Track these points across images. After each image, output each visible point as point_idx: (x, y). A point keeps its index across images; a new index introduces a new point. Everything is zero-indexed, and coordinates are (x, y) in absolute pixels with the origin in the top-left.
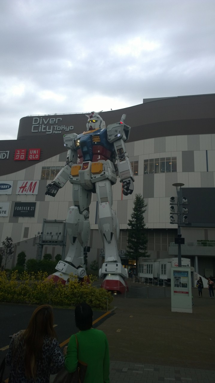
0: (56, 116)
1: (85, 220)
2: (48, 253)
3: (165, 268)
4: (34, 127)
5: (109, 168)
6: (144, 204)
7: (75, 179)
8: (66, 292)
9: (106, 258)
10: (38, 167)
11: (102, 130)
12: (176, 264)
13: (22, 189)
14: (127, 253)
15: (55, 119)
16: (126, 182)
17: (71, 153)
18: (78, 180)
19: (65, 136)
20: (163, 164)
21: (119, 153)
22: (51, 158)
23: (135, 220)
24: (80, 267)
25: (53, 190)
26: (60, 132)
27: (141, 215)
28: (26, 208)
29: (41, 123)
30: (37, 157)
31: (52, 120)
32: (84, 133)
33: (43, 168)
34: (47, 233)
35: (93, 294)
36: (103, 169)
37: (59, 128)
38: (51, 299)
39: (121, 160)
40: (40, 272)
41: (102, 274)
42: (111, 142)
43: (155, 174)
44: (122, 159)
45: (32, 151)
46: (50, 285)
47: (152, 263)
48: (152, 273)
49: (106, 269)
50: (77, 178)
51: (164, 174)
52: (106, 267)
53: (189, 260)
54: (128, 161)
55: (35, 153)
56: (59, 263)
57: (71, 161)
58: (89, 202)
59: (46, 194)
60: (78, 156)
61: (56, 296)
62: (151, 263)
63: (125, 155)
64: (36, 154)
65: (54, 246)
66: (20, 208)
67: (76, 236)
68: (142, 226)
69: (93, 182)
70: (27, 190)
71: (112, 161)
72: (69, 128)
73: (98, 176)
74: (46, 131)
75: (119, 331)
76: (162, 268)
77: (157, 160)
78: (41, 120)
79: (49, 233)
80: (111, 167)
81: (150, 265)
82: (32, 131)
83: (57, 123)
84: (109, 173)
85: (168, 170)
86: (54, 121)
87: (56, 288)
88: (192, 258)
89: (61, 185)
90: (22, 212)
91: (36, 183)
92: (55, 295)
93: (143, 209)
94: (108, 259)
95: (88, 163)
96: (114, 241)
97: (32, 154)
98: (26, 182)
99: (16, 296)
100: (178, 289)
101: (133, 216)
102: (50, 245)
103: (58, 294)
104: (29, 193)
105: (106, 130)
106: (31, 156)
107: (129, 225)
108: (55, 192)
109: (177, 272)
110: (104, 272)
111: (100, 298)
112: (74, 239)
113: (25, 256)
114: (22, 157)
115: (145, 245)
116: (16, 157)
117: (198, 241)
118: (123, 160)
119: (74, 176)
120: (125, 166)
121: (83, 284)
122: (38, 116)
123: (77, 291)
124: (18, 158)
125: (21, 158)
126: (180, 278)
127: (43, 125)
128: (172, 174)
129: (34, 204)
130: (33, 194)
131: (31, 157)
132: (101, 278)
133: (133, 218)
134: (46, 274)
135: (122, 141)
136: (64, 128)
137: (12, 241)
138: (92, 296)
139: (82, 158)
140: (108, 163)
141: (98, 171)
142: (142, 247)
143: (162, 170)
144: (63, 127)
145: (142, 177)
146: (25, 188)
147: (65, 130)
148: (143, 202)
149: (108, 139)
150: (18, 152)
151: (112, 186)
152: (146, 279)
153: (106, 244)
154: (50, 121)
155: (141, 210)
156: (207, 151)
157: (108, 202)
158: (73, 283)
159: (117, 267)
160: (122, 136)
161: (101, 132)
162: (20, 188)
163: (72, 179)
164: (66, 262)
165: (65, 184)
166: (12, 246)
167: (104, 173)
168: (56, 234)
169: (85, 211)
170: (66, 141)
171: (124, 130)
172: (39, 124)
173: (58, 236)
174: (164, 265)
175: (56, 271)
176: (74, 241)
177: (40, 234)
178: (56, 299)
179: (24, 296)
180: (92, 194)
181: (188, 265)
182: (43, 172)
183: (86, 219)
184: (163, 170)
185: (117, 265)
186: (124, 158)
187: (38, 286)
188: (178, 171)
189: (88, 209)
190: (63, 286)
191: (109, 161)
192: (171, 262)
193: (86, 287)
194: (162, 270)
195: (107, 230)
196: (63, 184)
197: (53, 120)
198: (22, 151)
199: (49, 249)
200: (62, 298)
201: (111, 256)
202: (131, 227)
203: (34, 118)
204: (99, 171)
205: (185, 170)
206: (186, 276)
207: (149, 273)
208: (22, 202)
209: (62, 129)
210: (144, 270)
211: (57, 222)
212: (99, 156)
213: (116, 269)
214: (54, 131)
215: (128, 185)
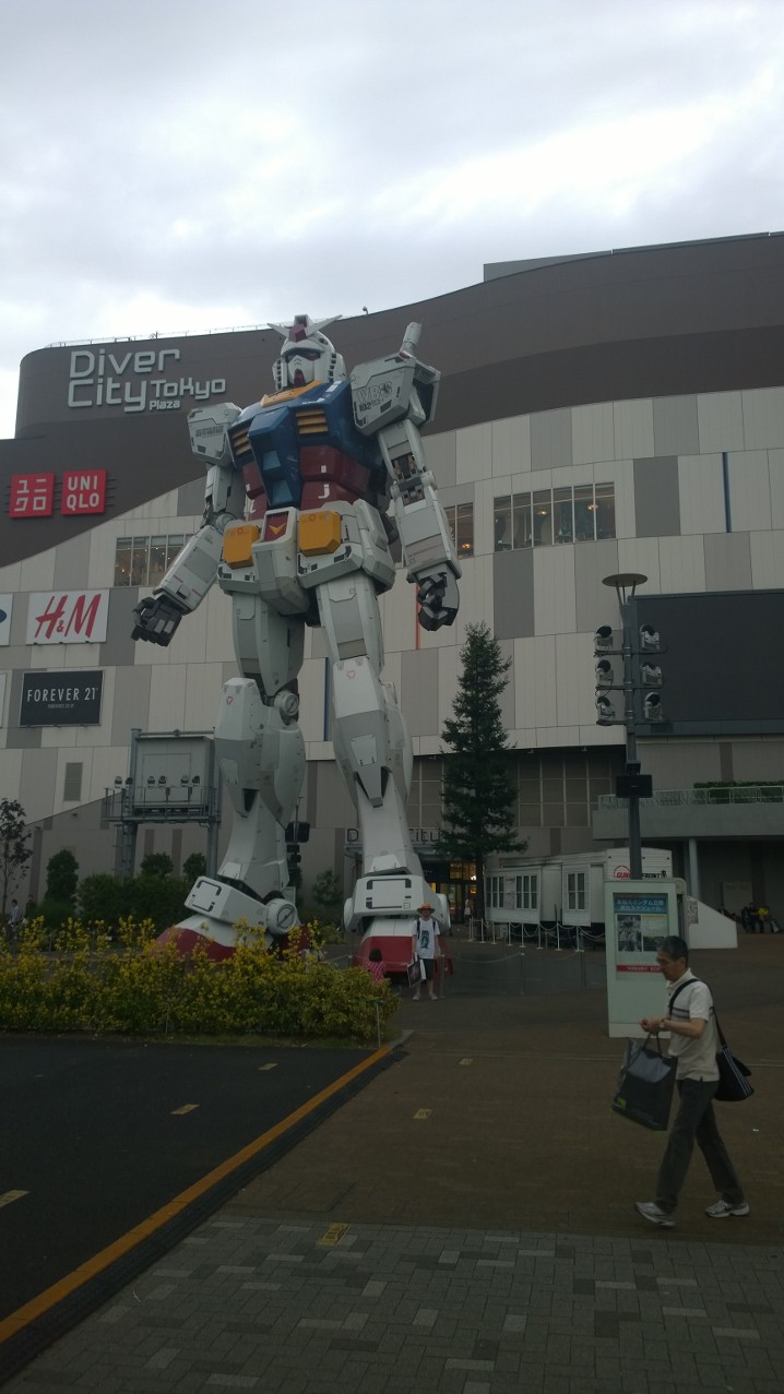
0: (156, 344)
1: (284, 728)
2: (157, 850)
3: (581, 886)
4: (76, 386)
5: (363, 532)
6: (497, 662)
7: (238, 576)
8: (226, 988)
9: (366, 861)
10: (103, 539)
11: (332, 388)
12: (619, 871)
13: (46, 624)
14: (444, 841)
15: (152, 354)
16: (428, 578)
17: (221, 480)
18: (251, 580)
19: (193, 415)
20: (564, 510)
21: (399, 473)
22: (146, 505)
23: (470, 719)
24: (274, 895)
25: (162, 622)
26: (177, 404)
27: (489, 703)
28: (68, 694)
29: (101, 372)
30: (95, 501)
31: (142, 358)
32: (265, 400)
33: (121, 543)
34: (147, 778)
35: (323, 989)
36: (344, 536)
37: (171, 389)
38: (173, 1016)
39: (409, 500)
40: (125, 920)
41: (354, 916)
42: (367, 433)
43: (534, 550)
44: (413, 494)
45: (76, 479)
46: (167, 964)
47: (538, 873)
48: (534, 906)
49: (371, 899)
50: (247, 571)
51: (568, 549)
52: (369, 893)
53: (668, 853)
54: (436, 503)
55: (88, 488)
56: (198, 886)
57: (223, 511)
58: (296, 661)
59: (137, 634)
60: (248, 488)
61: (188, 1003)
62: (529, 873)
63: (423, 479)
64: (92, 490)
65: (178, 826)
66: (45, 695)
67: (254, 787)
68: (496, 742)
69: (306, 587)
70: (65, 625)
71: (373, 503)
72: (210, 387)
73: (325, 562)
74: (123, 401)
75: (421, 1114)
76: (571, 887)
77: (542, 495)
78: (102, 358)
79: (157, 779)
80: (372, 527)
81: (527, 878)
82: (71, 403)
83: (161, 368)
84: (365, 548)
85: (585, 534)
86: (152, 361)
87: (189, 976)
88: (677, 846)
89: (190, 603)
90: (52, 706)
91: (97, 600)
92: (186, 1000)
93: (496, 679)
94: (375, 862)
95: (287, 513)
96: (392, 799)
97: (77, 492)
98: (58, 597)
99: (43, 1010)
100: (630, 958)
101: (458, 704)
102: (162, 822)
103: (197, 996)
104: (73, 636)
105: (349, 388)
106: (72, 499)
107: (447, 738)
108: (168, 630)
109: (627, 899)
110: (362, 909)
111: (352, 1004)
112: (249, 797)
113: (76, 866)
114: (41, 504)
115: (506, 808)
116: (18, 503)
117: (696, 786)
118: (415, 499)
119: (234, 566)
120: (422, 520)
121: (287, 955)
122: (89, 343)
123: (265, 982)
124: (23, 509)
125: (35, 508)
126: (638, 918)
127: (110, 380)
128: (596, 546)
129: (95, 679)
130: (90, 640)
131: (71, 503)
132: (354, 931)
133: (459, 712)
134: (147, 926)
135: (409, 425)
136: (190, 386)
137: (21, 813)
138: (321, 996)
139: (264, 497)
140: (361, 512)
141: (324, 544)
142: (497, 815)
143: (561, 533)
144: (186, 383)
145: (489, 560)
146: (59, 620)
147: (195, 394)
148: (496, 654)
149: (358, 421)
150: (21, 487)
151: (380, 597)
152: (516, 928)
153: (366, 809)
154: (137, 363)
155: (489, 684)
156: (724, 454)
157: (364, 658)
158: (250, 954)
159: (409, 891)
160: (410, 406)
161: (328, 396)
162: (41, 620)
163: (229, 576)
164: (224, 880)
165: (202, 597)
166: (24, 834)
167: (349, 550)
168: (183, 781)
169: (282, 693)
170: (199, 434)
171: (416, 383)
172: (93, 374)
173: (190, 790)
174: (576, 877)
175: (189, 913)
176: (248, 804)
177: (124, 785)
178: (190, 1012)
179: (73, 1007)
180: (308, 630)
181: (664, 873)
182: (121, 558)
183: (288, 724)
184: (564, 532)
185: (408, 884)
186: (420, 491)
187: (122, 970)
188: (619, 534)
189: (292, 687)
190: (212, 965)
191: (362, 505)
192: (601, 865)
193: (299, 967)
194: (572, 895)
195: (367, 761)
196: (199, 598)
197: (149, 358)
198: (39, 481)
199: (161, 837)
200: (211, 1007)
201: (384, 853)
202: (453, 745)
203: (74, 355)
204: (330, 544)
205: (644, 530)
206: (658, 909)
207: (526, 906)
208: (49, 671)
209: (182, 393)
210: (506, 898)
211: (183, 738)
212: (326, 486)
213: (407, 897)
214: (151, 402)
215: (439, 592)
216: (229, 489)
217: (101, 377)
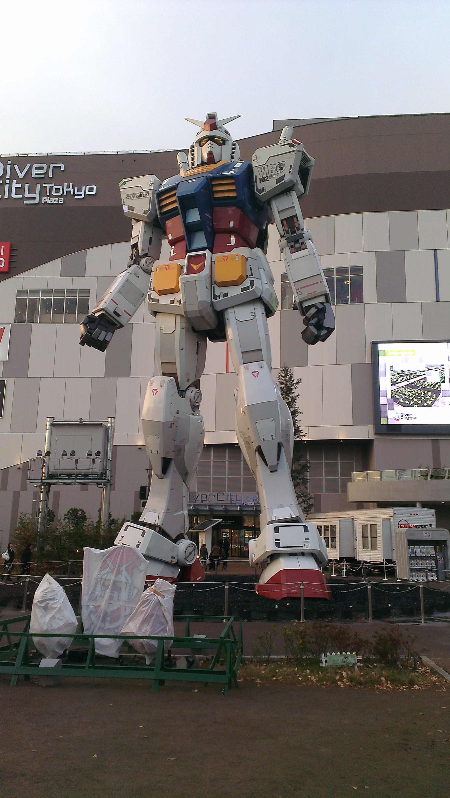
0: (47, 159)
1: (192, 414)
5: (261, 271)
7: (164, 300)
9: (268, 512)
11: (238, 165)
15: (45, 166)
16: (314, 306)
17: (144, 232)
18: (175, 304)
19: (124, 184)
21: (287, 229)
29: (8, 177)
30: (2, 263)
31: (37, 168)
32: (183, 174)
33: (20, 293)
34: (61, 452)
36: (249, 273)
37: (57, 190)
39: (294, 249)
42: (263, 200)
44: (297, 245)
47: (335, 523)
49: (279, 540)
50: (173, 297)
52: (277, 536)
53: (433, 512)
56: (126, 530)
57: (146, 255)
62: (328, 523)
63: (305, 235)
67: (170, 456)
69: (218, 310)
72: (85, 191)
73: (234, 291)
74: (23, 196)
76: (364, 533)
78: (9, 166)
79: (69, 453)
80: (267, 269)
81: (326, 527)
83: (51, 176)
84: (264, 282)
85: (342, 299)
86: (44, 171)
89: (122, 320)
91: (2, 331)
95: (204, 255)
102: (68, 484)
108: (106, 339)
110: (271, 548)
112: (166, 464)
118: (301, 249)
119: (162, 293)
127: (14, 182)
128: (351, 308)
135: (294, 195)
136: (71, 189)
139: (183, 244)
140: (259, 256)
141: (235, 277)
144: (68, 187)
147: (74, 195)
149: (258, 190)
154: (34, 171)
156: (435, 251)
157: (264, 362)
159: (307, 535)
160: (295, 181)
163: (157, 300)
167: (252, 283)
168: (88, 455)
169: (191, 389)
170: (128, 197)
172: (3, 177)
173: (94, 460)
174: (368, 526)
176: (165, 469)
177: (43, 456)
181: (430, 525)
182: (20, 303)
183: (194, 411)
185: (306, 530)
186: (303, 243)
188: (365, 300)
191: (258, 251)
194: (365, 540)
195: (268, 438)
196: (129, 317)
197: (42, 168)
201: (281, 506)
204: (238, 278)
205: (383, 298)
209: (65, 194)
211: (84, 424)
212: (232, 236)
213: (306, 539)
214: (43, 198)
215: (320, 316)
216: (151, 239)
217: (8, 179)
